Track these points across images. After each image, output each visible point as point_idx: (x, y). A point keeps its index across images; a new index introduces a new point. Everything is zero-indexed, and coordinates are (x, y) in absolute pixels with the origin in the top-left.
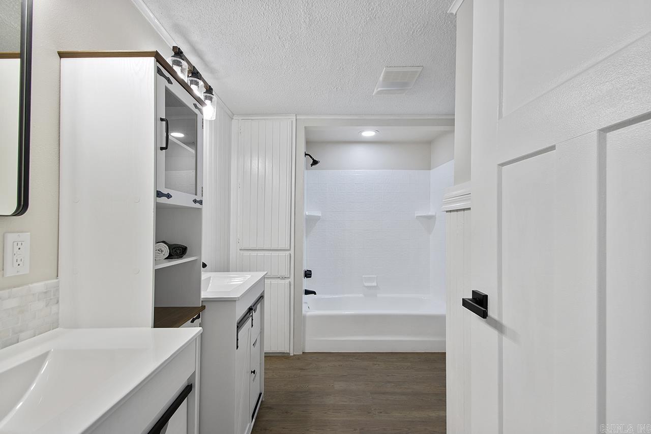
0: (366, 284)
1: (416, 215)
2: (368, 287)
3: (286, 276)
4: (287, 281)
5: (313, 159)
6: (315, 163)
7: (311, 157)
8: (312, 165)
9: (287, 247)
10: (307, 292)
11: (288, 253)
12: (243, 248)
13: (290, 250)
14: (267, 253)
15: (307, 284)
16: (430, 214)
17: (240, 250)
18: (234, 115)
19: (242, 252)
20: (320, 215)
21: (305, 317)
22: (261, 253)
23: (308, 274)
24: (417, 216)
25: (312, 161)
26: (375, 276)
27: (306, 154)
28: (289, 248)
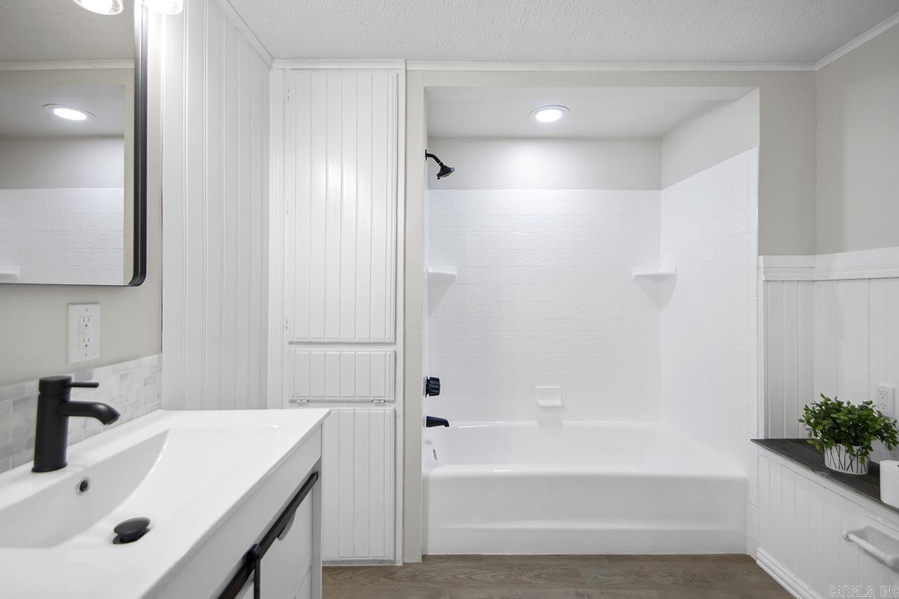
0: (543, 402)
1: (635, 273)
2: (546, 408)
3: (387, 399)
4: (389, 409)
5: (441, 164)
6: (445, 171)
7: (438, 161)
8: (439, 175)
9: (389, 337)
10: (432, 422)
11: (390, 350)
12: (295, 340)
13: (395, 343)
14: (347, 351)
15: (431, 406)
16: (662, 270)
17: (291, 343)
18: (273, 58)
19: (293, 348)
20: (455, 273)
21: (426, 481)
22: (332, 351)
23: (432, 387)
24: (635, 276)
25: (439, 168)
26: (558, 387)
27: (428, 155)
28: (392, 340)
